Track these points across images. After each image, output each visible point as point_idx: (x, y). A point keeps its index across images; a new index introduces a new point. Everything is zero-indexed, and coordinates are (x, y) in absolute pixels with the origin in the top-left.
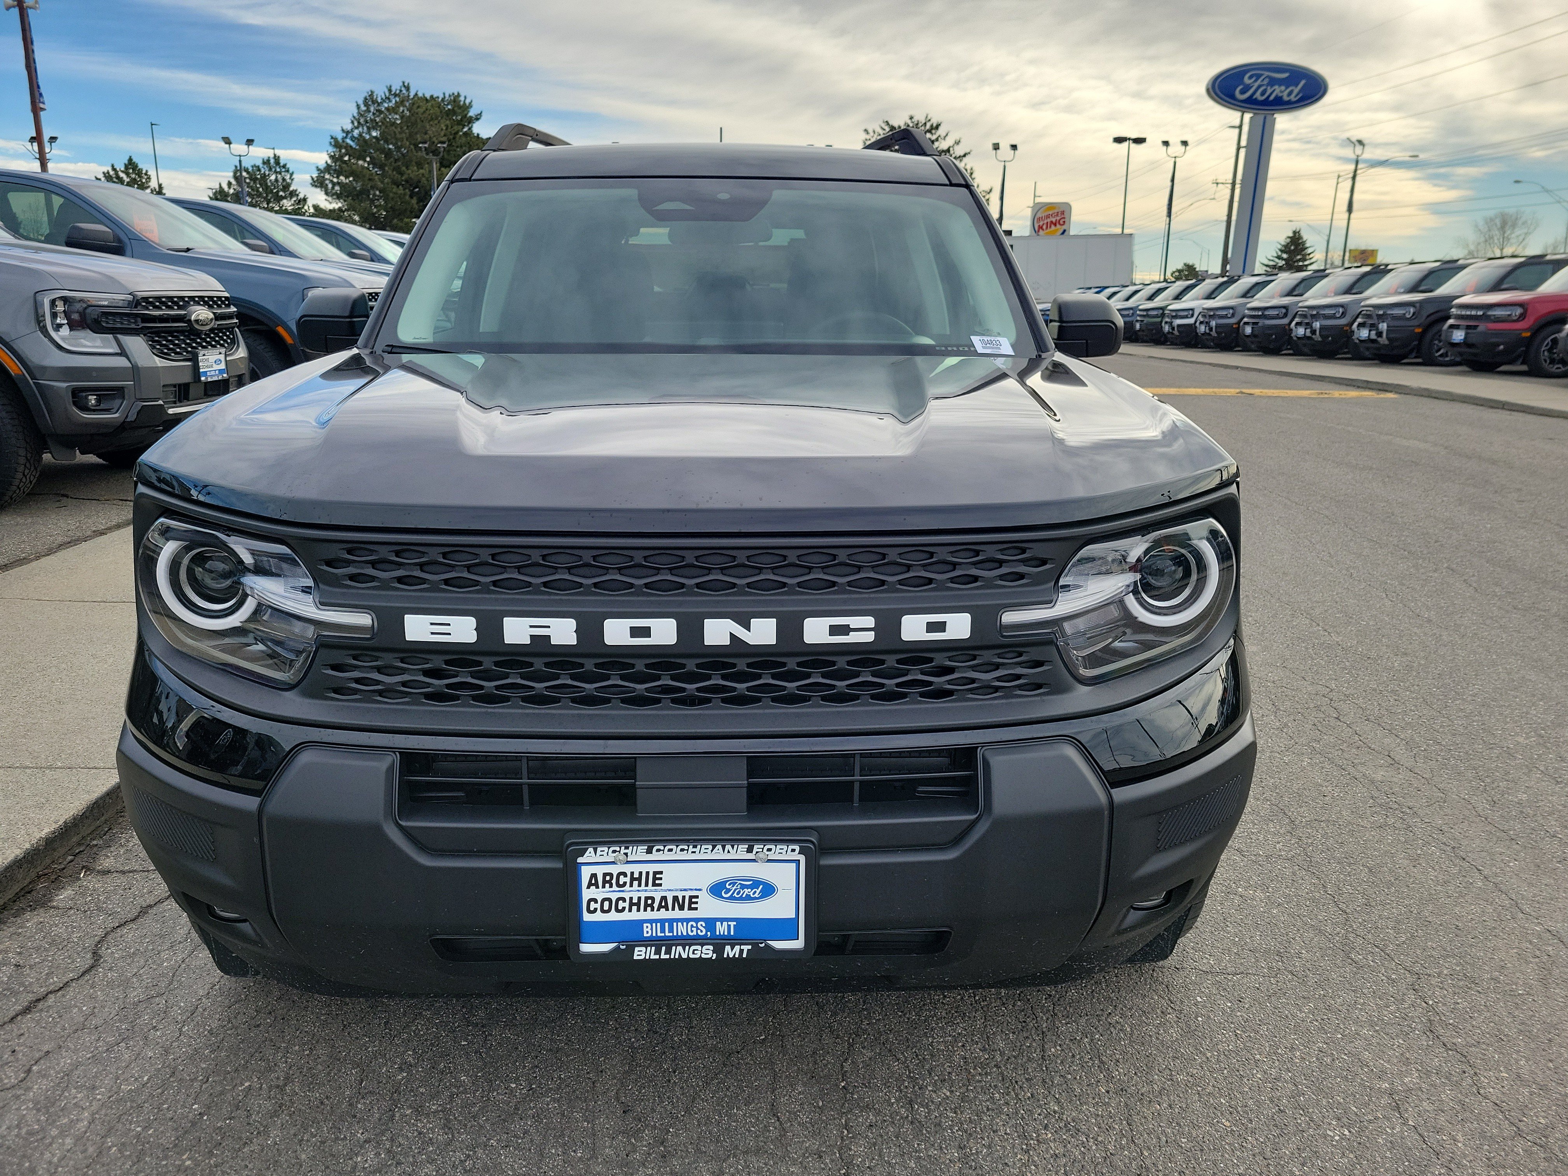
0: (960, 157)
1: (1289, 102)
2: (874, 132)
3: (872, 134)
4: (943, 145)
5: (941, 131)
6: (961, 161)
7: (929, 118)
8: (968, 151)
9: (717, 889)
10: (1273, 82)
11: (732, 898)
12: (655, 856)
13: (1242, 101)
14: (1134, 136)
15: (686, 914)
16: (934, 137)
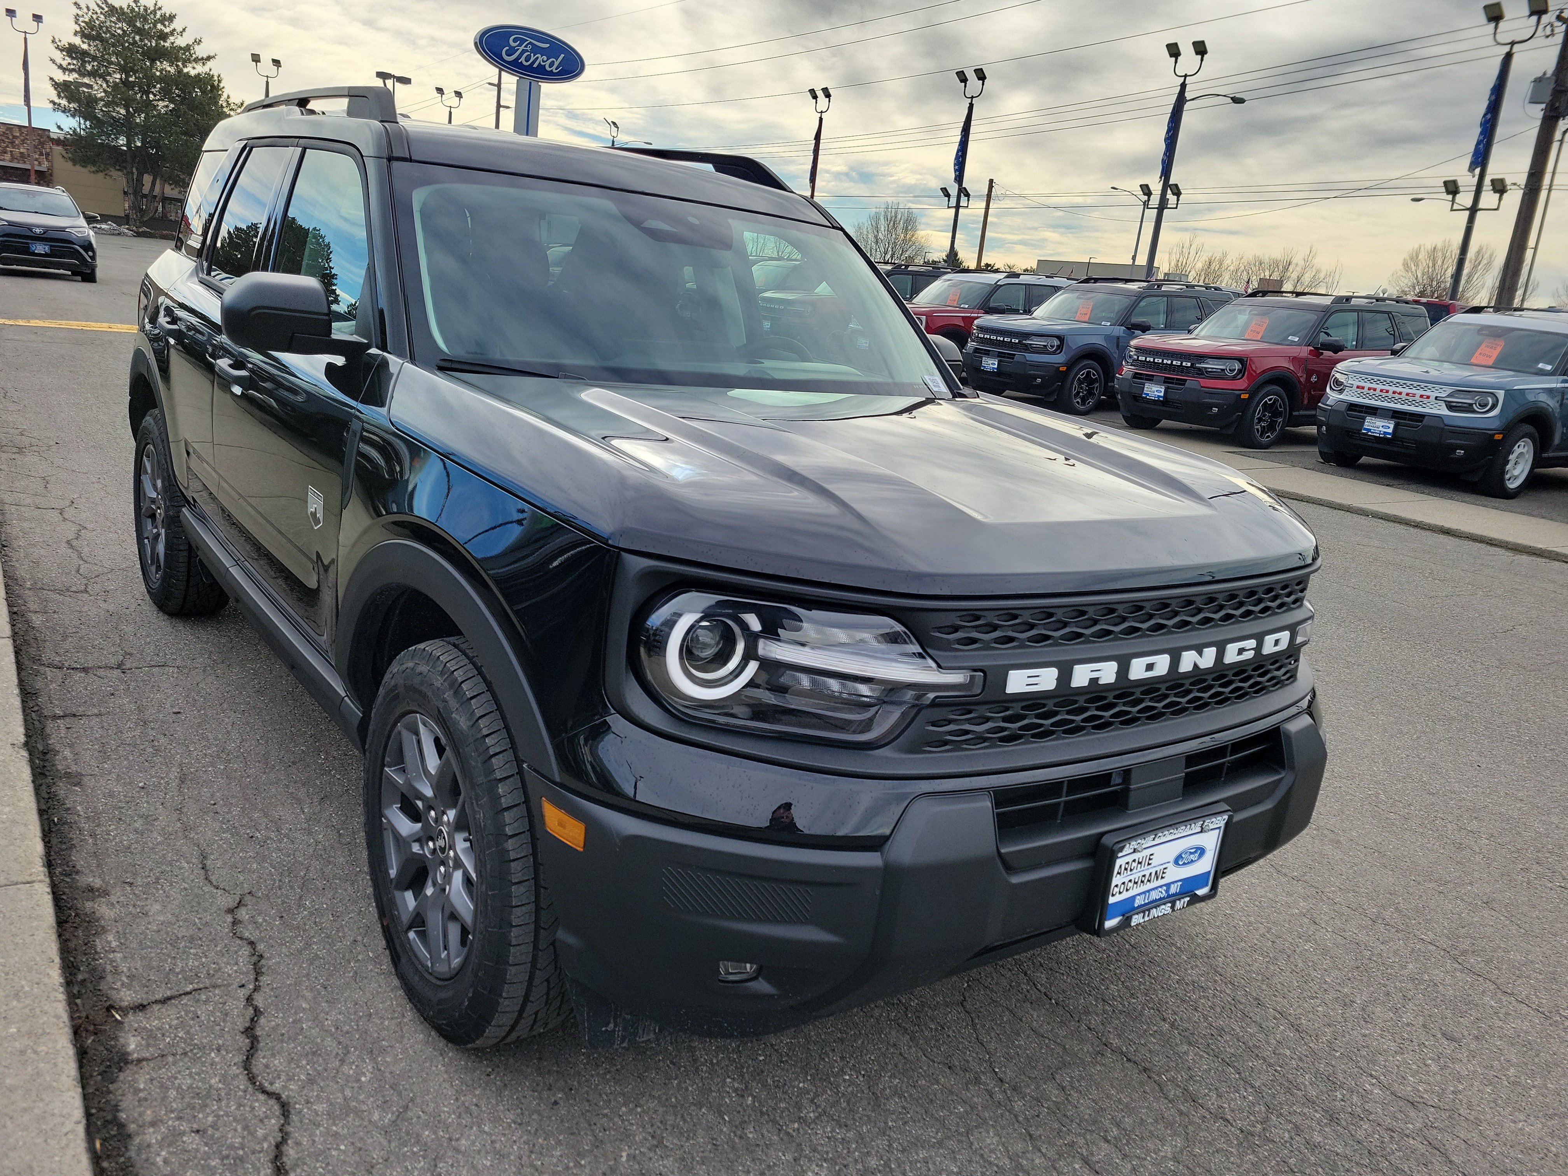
0: (202, 59)
1: (551, 73)
2: (88, 8)
3: (85, 10)
4: (181, 42)
5: (177, 25)
6: (204, 64)
7: (159, 5)
8: (212, 54)
9: (1178, 860)
10: (536, 50)
11: (1184, 864)
12: (1157, 841)
13: (508, 62)
14: (398, 74)
15: (1161, 882)
16: (167, 30)
